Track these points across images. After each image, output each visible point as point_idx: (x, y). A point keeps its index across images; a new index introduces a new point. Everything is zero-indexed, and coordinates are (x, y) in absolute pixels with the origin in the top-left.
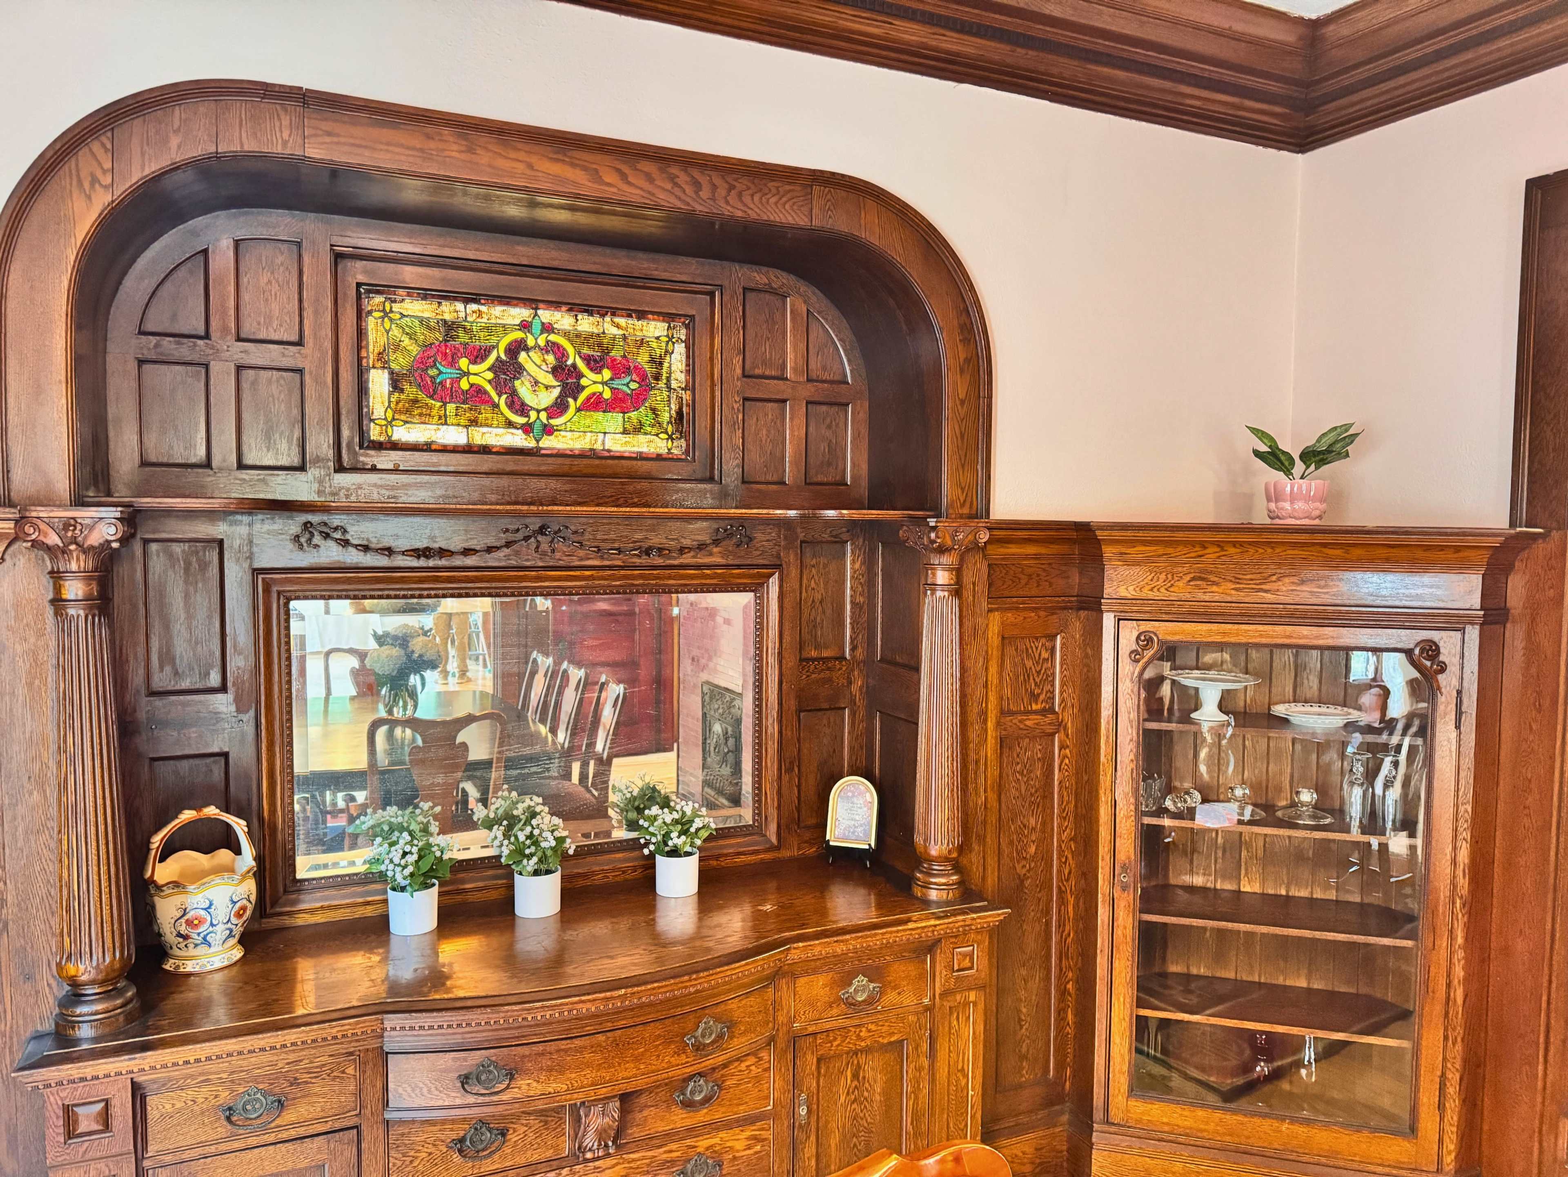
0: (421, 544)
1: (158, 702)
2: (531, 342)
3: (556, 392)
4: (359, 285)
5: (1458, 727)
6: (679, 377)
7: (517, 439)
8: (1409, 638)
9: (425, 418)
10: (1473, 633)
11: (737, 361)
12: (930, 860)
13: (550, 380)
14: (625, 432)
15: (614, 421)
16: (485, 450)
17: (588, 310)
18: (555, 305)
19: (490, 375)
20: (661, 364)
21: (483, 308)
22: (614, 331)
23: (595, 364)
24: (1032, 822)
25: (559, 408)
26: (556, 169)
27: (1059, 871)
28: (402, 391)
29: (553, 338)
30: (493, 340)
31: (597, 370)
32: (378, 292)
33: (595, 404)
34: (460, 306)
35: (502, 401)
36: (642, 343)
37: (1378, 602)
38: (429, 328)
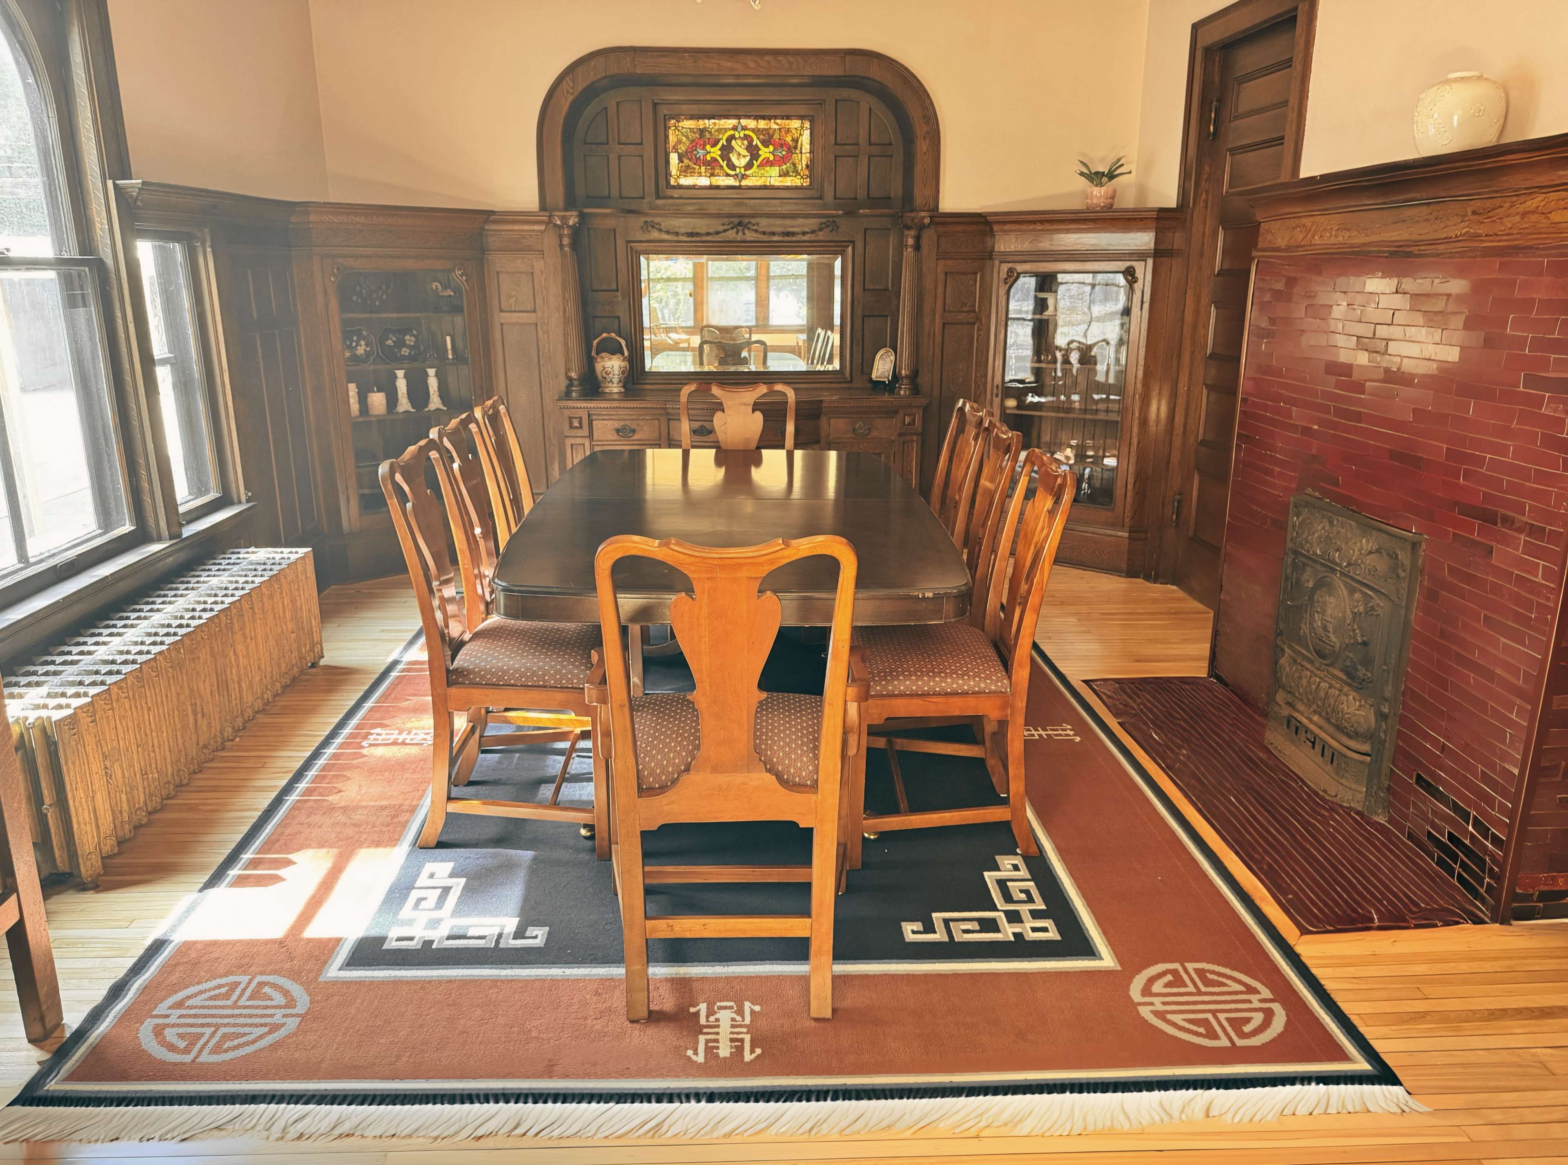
0: (689, 231)
1: (594, 293)
2: (737, 135)
3: (748, 158)
4: (665, 116)
5: (1141, 309)
6: (806, 147)
7: (731, 182)
8: (1123, 265)
9: (692, 173)
10: (1150, 261)
11: (832, 137)
12: (902, 378)
13: (745, 152)
14: (780, 176)
15: (775, 171)
16: (717, 187)
17: (763, 118)
18: (748, 117)
19: (719, 153)
20: (797, 141)
21: (717, 121)
22: (776, 127)
23: (766, 144)
24: (961, 367)
25: (749, 166)
26: (729, 64)
27: (975, 392)
28: (682, 162)
29: (747, 132)
30: (721, 137)
31: (767, 146)
32: (673, 118)
33: (767, 163)
34: (706, 121)
35: (724, 164)
36: (788, 131)
37: (1111, 248)
38: (694, 133)
